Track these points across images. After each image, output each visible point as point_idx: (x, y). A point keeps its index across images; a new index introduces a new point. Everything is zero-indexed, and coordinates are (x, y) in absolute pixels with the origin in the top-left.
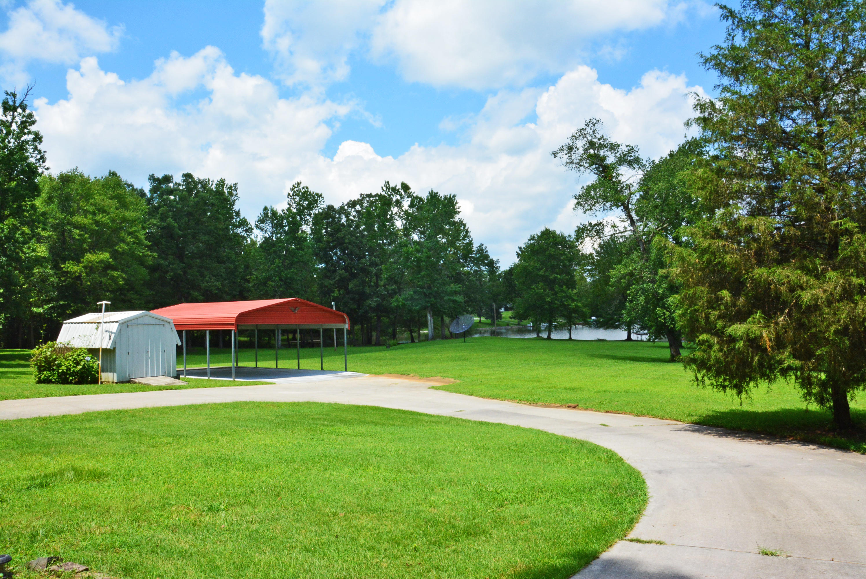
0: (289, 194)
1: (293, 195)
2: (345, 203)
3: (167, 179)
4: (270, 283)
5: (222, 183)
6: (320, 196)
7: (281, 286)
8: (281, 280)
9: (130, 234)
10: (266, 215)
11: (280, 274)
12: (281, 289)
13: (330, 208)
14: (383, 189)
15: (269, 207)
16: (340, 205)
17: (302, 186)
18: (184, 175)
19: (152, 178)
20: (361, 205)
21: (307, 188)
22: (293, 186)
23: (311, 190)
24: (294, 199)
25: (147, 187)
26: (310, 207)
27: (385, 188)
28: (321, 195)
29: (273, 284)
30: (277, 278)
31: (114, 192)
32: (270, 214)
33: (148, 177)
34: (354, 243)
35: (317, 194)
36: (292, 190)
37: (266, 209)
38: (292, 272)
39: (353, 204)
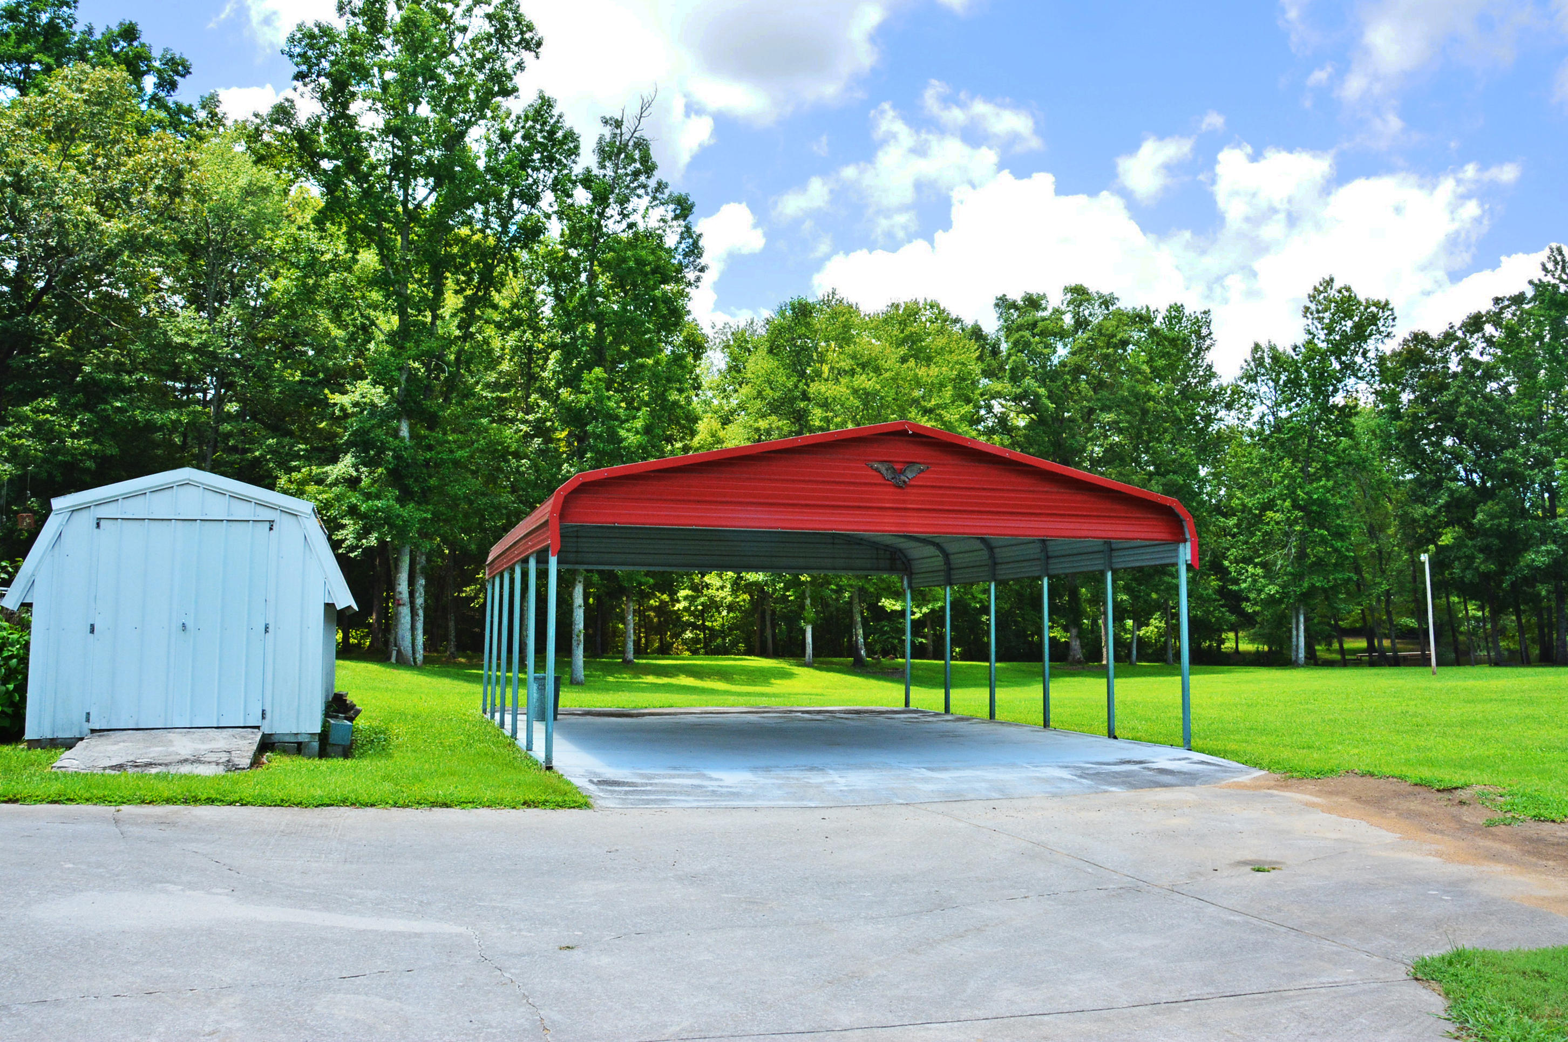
0: (1307, 309)
1: (1318, 312)
2: (1457, 324)
3: (1033, 303)
4: (1270, 514)
5: (1176, 313)
6: (1385, 306)
7: (1296, 521)
8: (1295, 506)
9: (927, 412)
10: (1260, 362)
11: (1294, 493)
12: (1298, 528)
13: (1421, 338)
14: (1545, 269)
15: (1264, 344)
16: (1444, 328)
17: (1337, 285)
18: (1067, 290)
19: (1003, 304)
20: (1497, 324)
21: (1348, 289)
22: (1315, 289)
23: (1362, 294)
24: (1320, 320)
25: (991, 325)
26: (1360, 334)
27: (1550, 266)
28: (1387, 304)
29: (1278, 516)
30: (1288, 503)
31: (902, 332)
32: (1268, 361)
33: (994, 301)
34: (1482, 412)
35: (1377, 304)
36: (1312, 298)
37: (1257, 347)
38: (1323, 487)
39: (1475, 323)
